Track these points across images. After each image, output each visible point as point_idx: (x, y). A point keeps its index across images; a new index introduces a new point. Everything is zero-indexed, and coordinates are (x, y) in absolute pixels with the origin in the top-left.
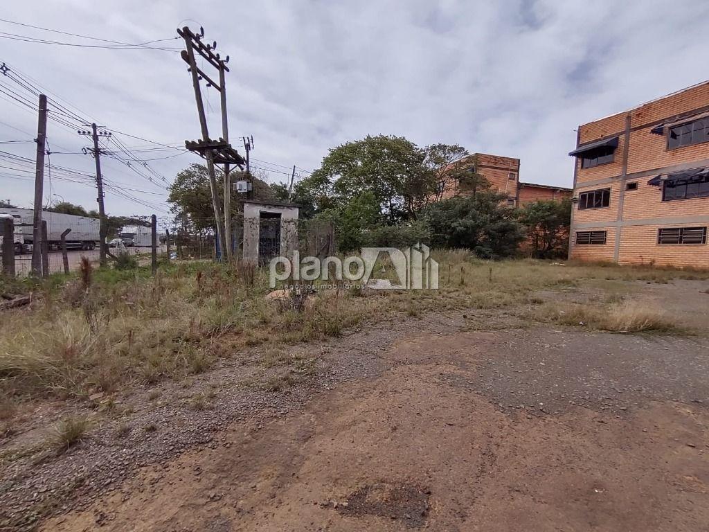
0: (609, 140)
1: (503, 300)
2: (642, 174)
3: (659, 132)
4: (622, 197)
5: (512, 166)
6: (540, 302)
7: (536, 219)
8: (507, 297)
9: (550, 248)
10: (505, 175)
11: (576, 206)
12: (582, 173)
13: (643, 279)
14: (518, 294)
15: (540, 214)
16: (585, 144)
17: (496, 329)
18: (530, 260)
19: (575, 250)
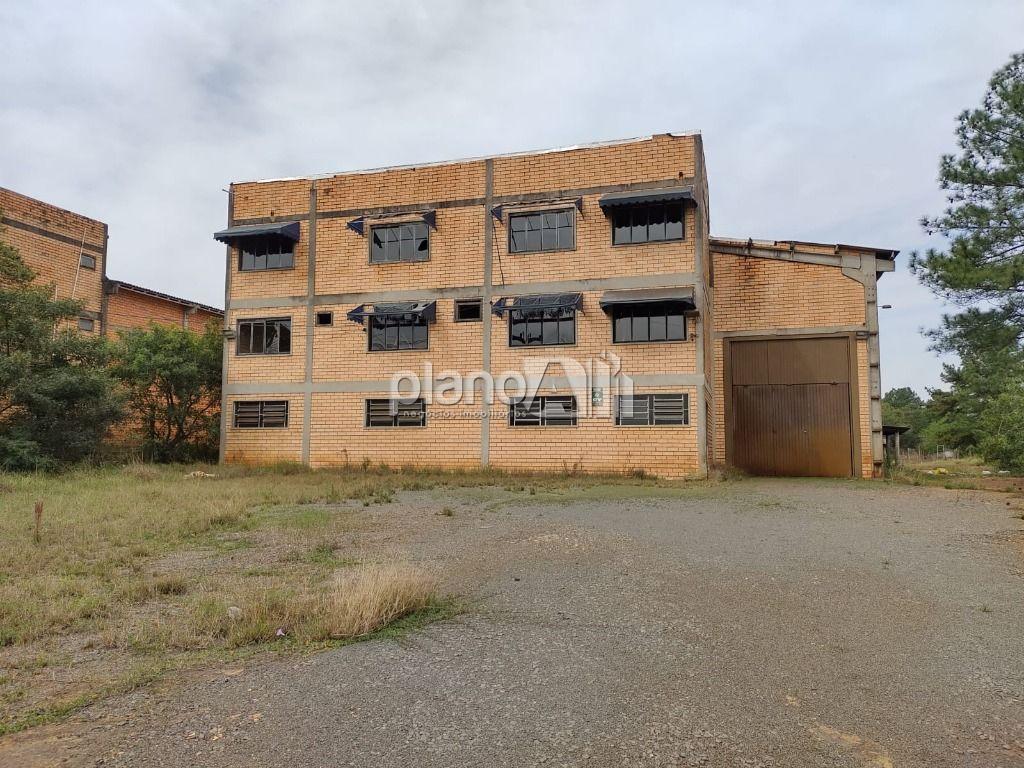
0: (285, 224)
1: (82, 603)
2: (339, 298)
3: (357, 227)
4: (310, 336)
5: (90, 238)
6: (179, 590)
7: (152, 370)
8: (92, 592)
9: (181, 436)
10: (72, 256)
11: (230, 348)
12: (239, 279)
13: (356, 496)
14: (119, 571)
15: (160, 358)
16: (244, 222)
17: (61, 714)
18: (139, 468)
19: (235, 441)
